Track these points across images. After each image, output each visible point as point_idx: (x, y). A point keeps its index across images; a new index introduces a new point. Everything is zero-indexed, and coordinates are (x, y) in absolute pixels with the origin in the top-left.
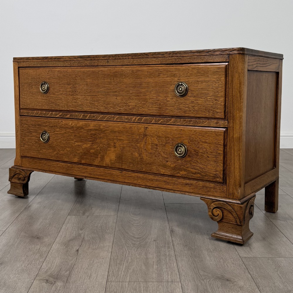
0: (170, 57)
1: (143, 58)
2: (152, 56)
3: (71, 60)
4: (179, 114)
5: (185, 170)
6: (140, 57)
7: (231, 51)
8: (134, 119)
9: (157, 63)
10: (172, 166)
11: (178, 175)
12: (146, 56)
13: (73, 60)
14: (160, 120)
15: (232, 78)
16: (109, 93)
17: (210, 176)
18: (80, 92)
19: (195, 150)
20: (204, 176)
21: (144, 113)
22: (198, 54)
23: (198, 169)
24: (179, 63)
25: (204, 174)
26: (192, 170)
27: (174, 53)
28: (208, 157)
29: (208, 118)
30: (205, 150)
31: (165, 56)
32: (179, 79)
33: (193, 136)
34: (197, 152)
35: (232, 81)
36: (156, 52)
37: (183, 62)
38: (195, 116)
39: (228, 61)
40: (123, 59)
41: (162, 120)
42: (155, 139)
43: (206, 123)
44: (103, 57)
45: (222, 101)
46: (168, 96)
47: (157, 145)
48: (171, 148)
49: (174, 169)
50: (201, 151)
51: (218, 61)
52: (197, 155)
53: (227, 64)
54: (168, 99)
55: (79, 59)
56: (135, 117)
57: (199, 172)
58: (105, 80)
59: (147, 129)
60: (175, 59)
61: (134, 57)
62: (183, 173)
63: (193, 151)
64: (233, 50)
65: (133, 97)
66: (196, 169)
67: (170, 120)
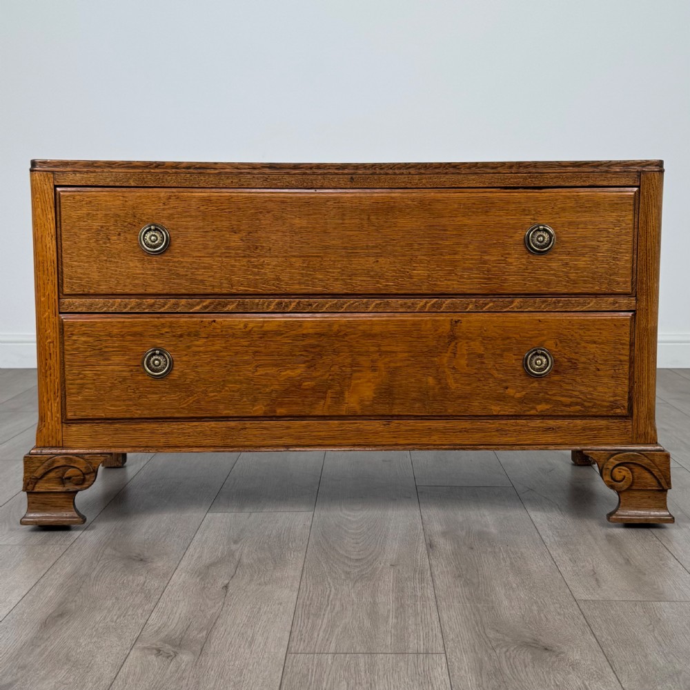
0: (512, 173)
1: (446, 173)
2: (468, 171)
3: (241, 173)
4: (534, 290)
5: (547, 401)
6: (437, 170)
7: (644, 166)
8: (422, 304)
9: (481, 185)
10: (518, 395)
11: (533, 412)
12: (452, 170)
13: (249, 173)
14: (486, 304)
15: (646, 217)
16: (356, 249)
17: (602, 406)
18: (270, 250)
19: (570, 360)
20: (589, 407)
21: (450, 290)
22: (576, 169)
23: (576, 397)
24: (533, 185)
25: (590, 404)
26: (563, 399)
27: (520, 165)
28: (598, 370)
29: (596, 295)
30: (591, 357)
31: (500, 169)
32: (534, 219)
33: (565, 332)
34: (575, 363)
35: (646, 222)
36: (477, 163)
37: (542, 185)
38: (571, 291)
39: (638, 184)
40: (395, 174)
41: (491, 304)
42: (477, 343)
43: (591, 304)
44: (337, 169)
45: (627, 260)
46: (508, 254)
47: (481, 356)
48: (516, 360)
49: (522, 401)
50: (583, 359)
51: (618, 184)
52: (576, 369)
53: (636, 189)
54: (509, 260)
55: (267, 171)
56: (425, 300)
57: (579, 400)
58: (346, 221)
59: (459, 324)
60: (525, 179)
61: (422, 171)
62: (542, 407)
63: (566, 360)
64: (648, 165)
65: (423, 257)
66: (571, 397)
67: (512, 302)
